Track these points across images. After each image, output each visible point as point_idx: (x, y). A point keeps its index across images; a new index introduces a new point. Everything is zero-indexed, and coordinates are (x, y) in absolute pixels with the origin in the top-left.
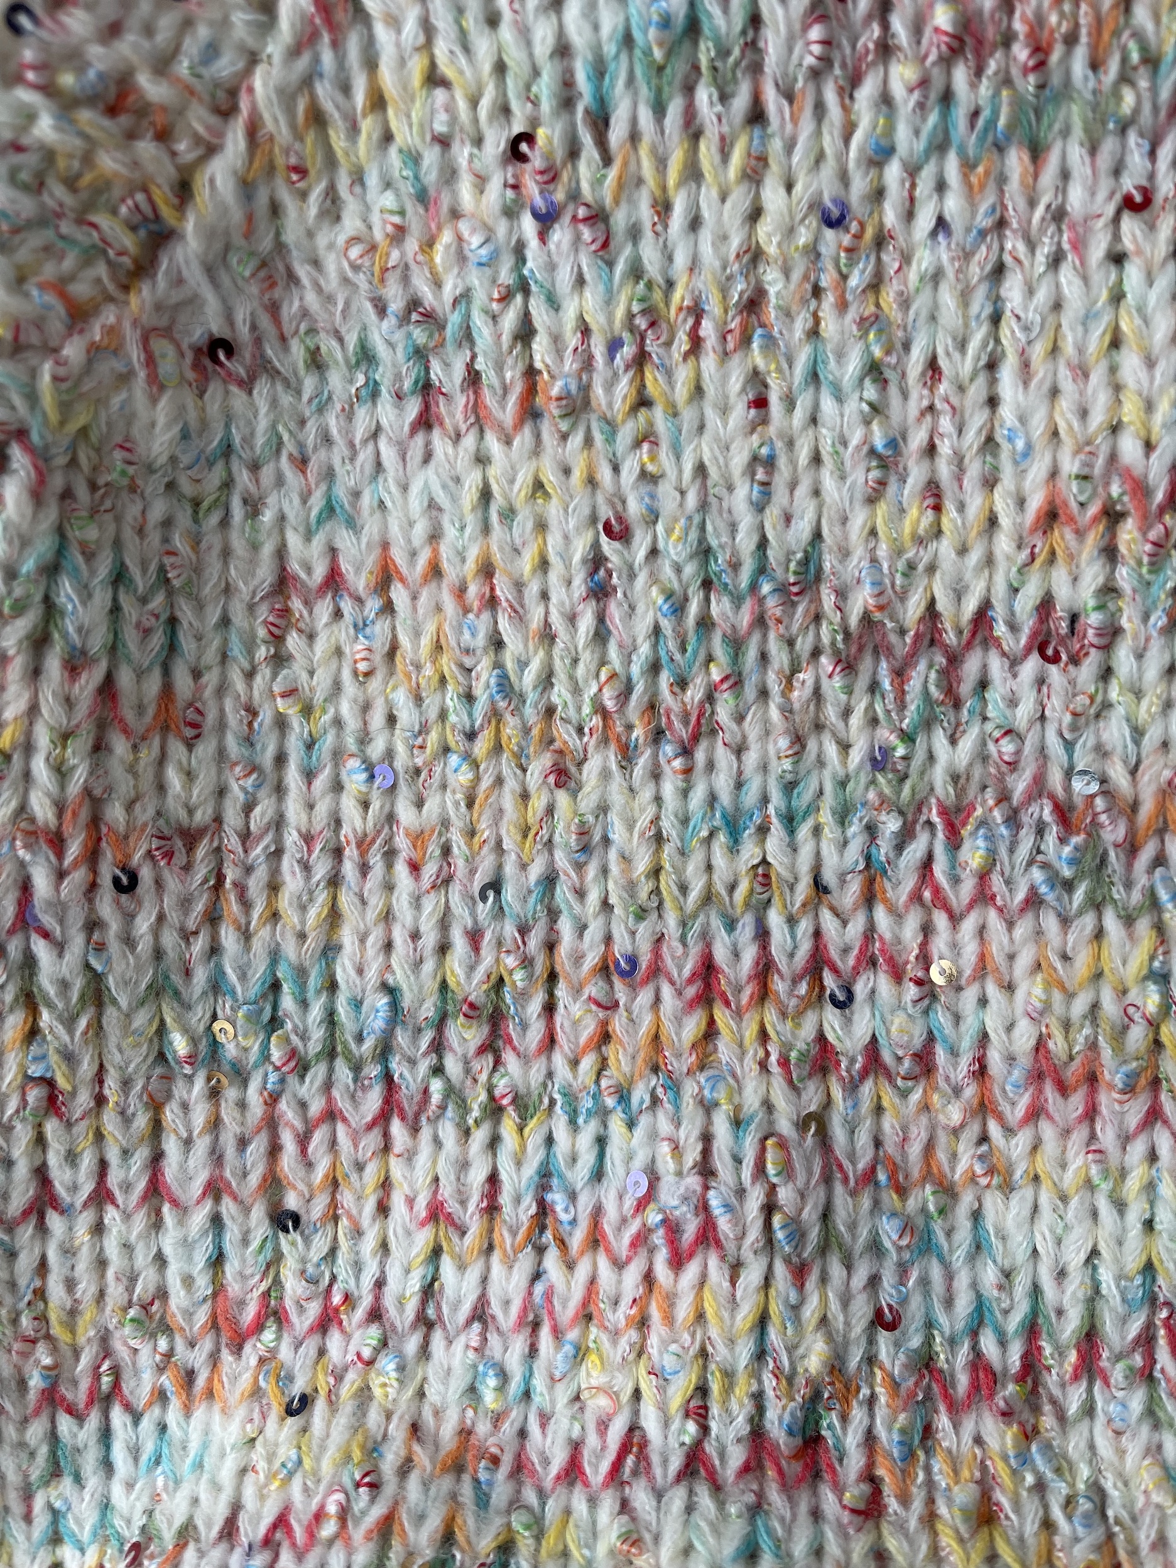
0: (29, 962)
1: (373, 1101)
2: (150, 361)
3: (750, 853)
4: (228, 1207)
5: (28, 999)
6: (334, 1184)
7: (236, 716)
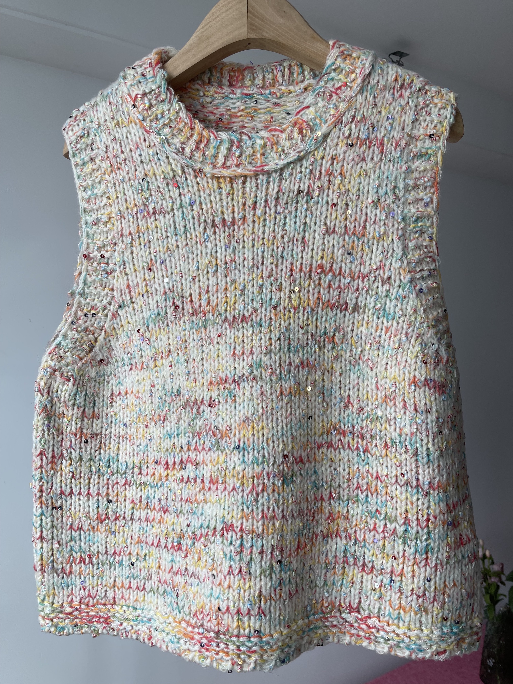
0: (71, 453)
1: (124, 481)
2: (91, 364)
3: (172, 441)
4: (100, 498)
5: (71, 459)
6: (117, 495)
7: (105, 415)
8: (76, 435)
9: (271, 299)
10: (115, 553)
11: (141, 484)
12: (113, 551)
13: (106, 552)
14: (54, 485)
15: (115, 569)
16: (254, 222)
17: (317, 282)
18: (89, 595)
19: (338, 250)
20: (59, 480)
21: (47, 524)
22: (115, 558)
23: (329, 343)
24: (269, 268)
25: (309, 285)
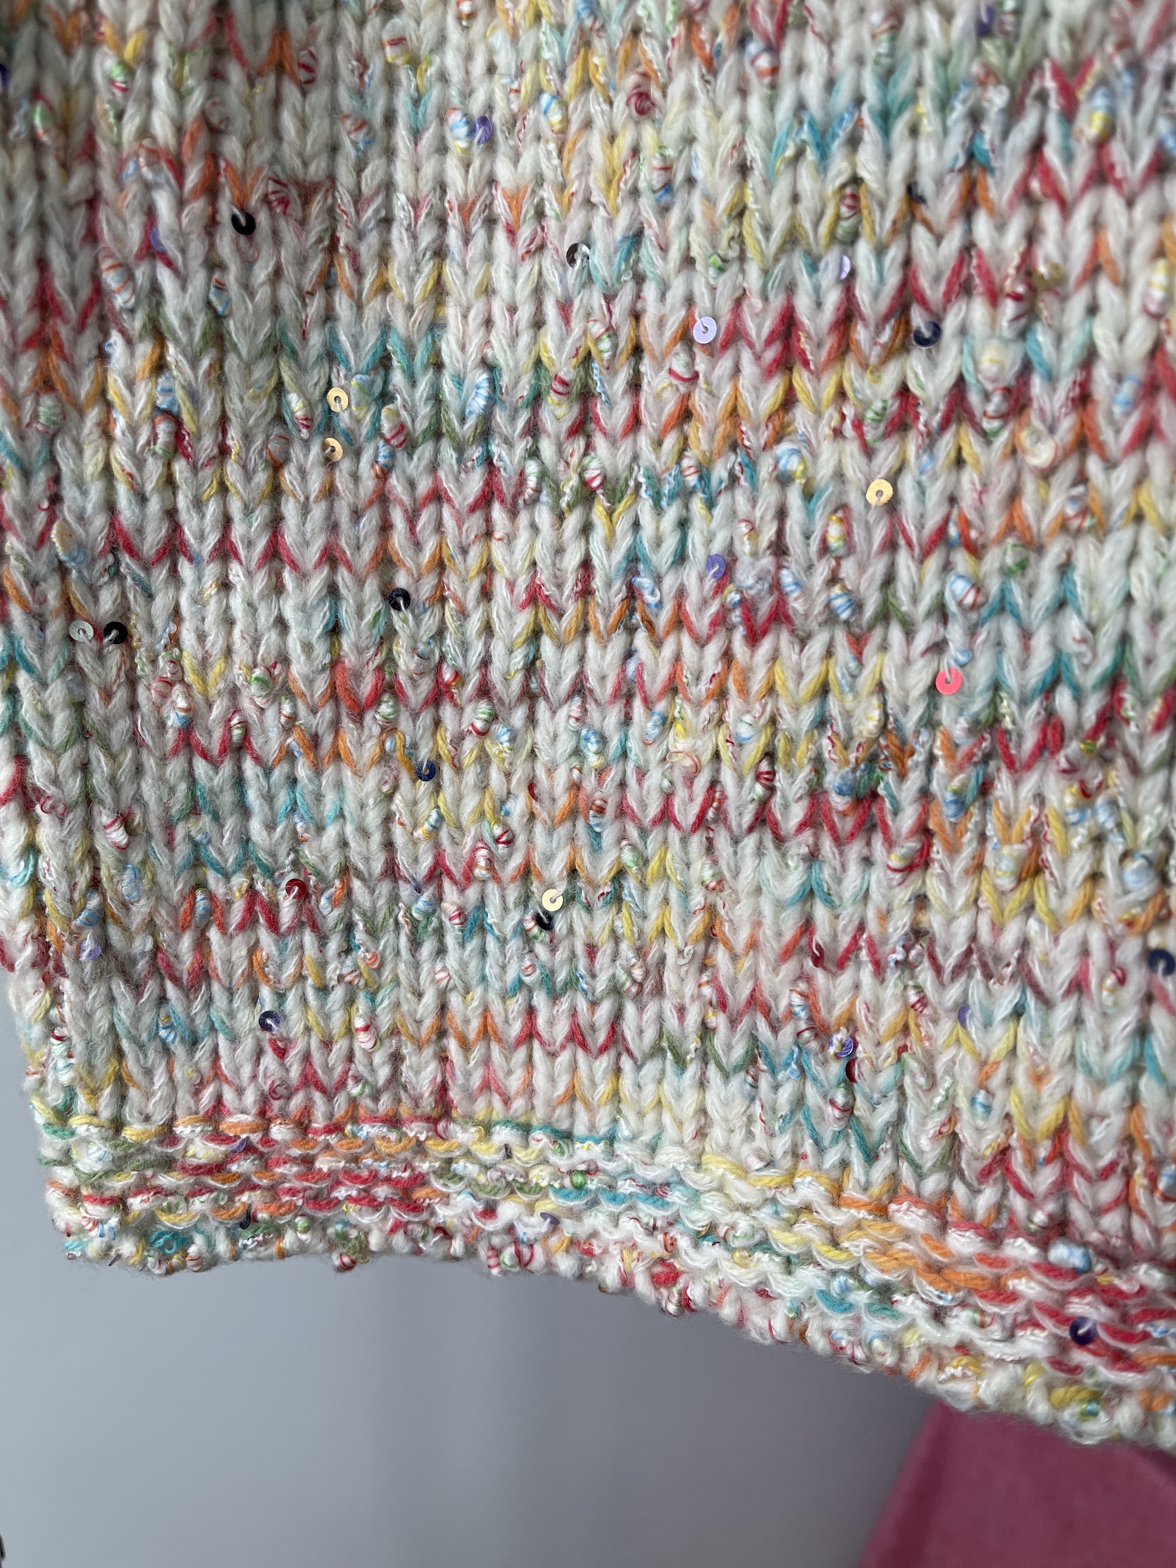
0: (155, 289)
1: (475, 483)
3: (839, 168)
4: (343, 577)
5: (157, 333)
6: (440, 565)
7: (346, 67)
8: (177, 170)
10: (438, 872)
11: (586, 495)
12: (426, 862)
13: (391, 871)
14: (69, 492)
15: (441, 951)
18: (309, 1080)
20: (92, 465)
21: (47, 718)
22: (439, 898)
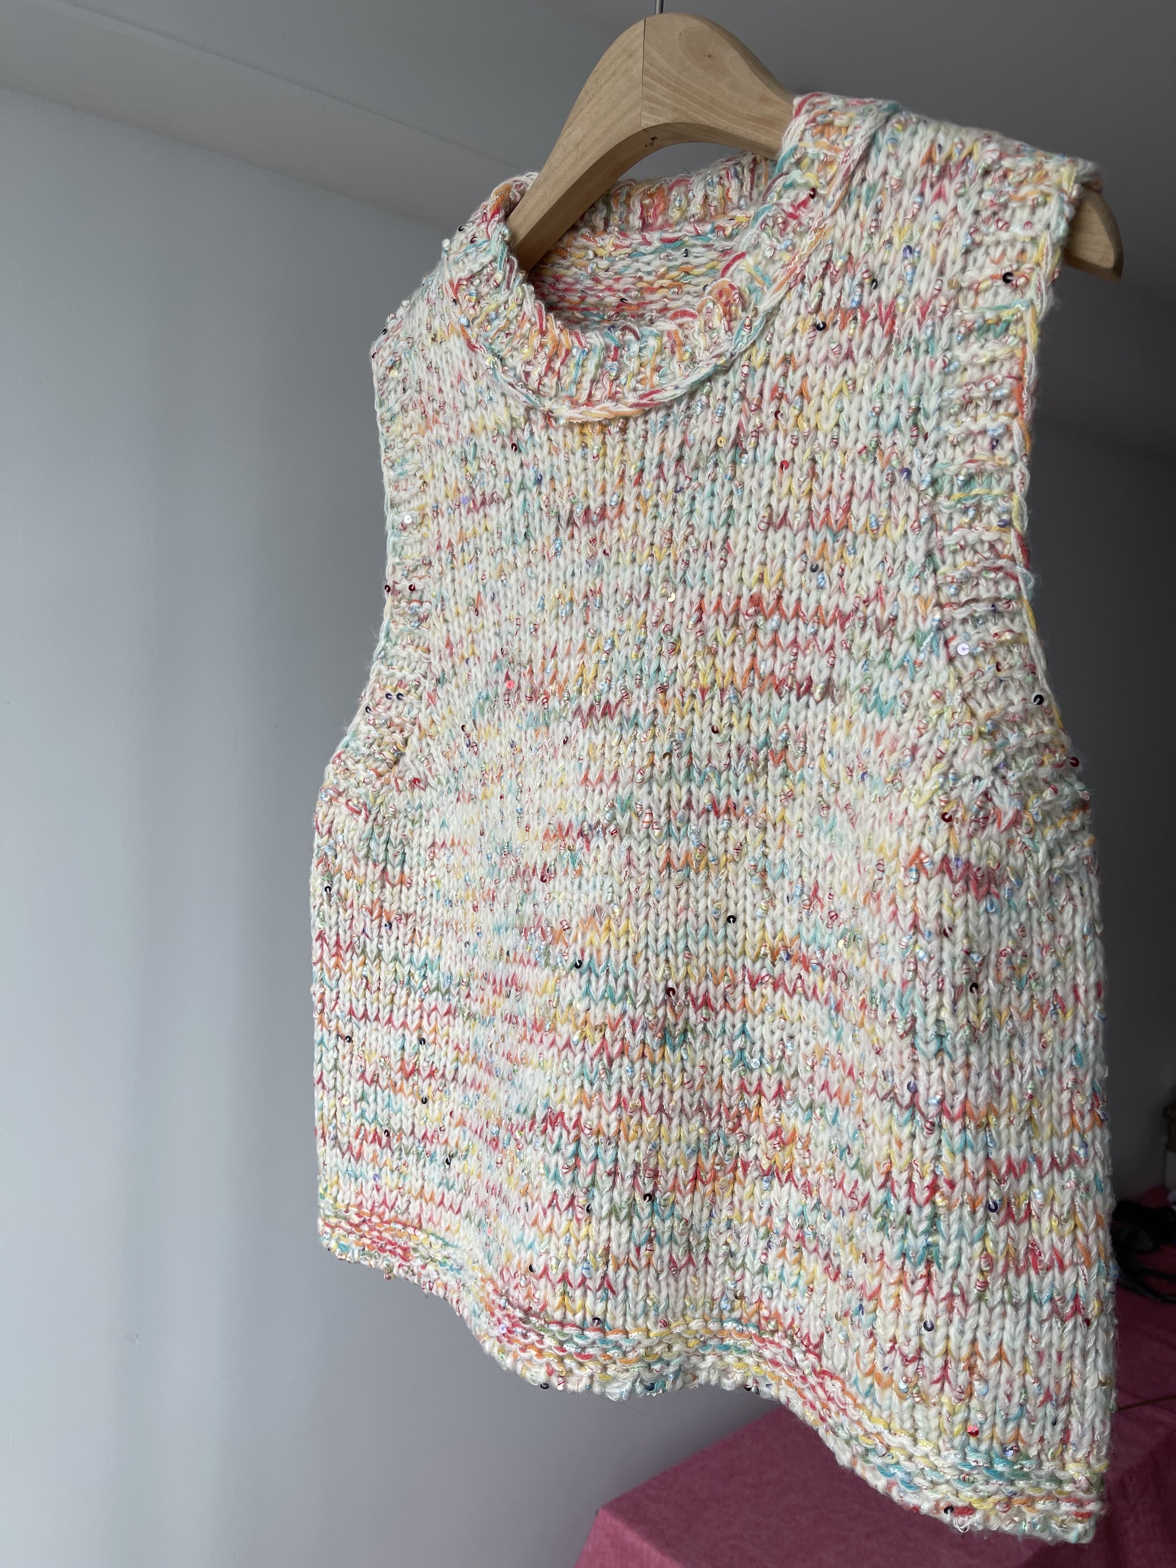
0: (365, 943)
1: (446, 1007)
2: (397, 785)
4: (407, 1032)
5: (364, 954)
6: (435, 1030)
7: (421, 881)
8: (371, 913)
9: (659, 669)
10: (425, 1136)
12: (422, 1133)
13: (413, 1133)
15: (424, 1165)
16: (637, 510)
17: (749, 635)
19: (794, 561)
20: (347, 987)
22: (424, 1146)
23: (776, 764)
24: (659, 605)
25: (734, 641)
